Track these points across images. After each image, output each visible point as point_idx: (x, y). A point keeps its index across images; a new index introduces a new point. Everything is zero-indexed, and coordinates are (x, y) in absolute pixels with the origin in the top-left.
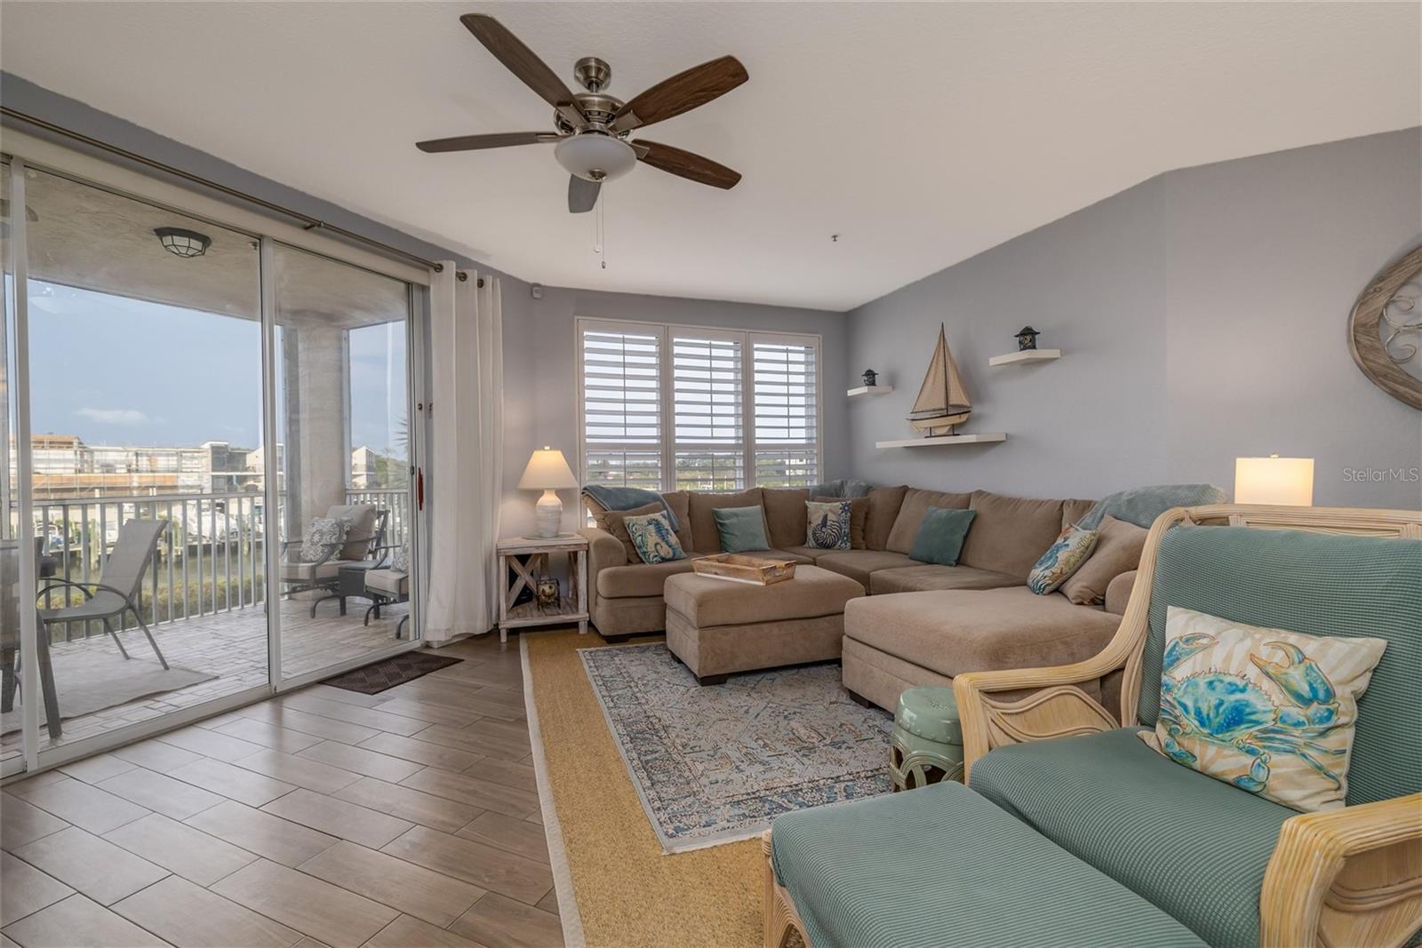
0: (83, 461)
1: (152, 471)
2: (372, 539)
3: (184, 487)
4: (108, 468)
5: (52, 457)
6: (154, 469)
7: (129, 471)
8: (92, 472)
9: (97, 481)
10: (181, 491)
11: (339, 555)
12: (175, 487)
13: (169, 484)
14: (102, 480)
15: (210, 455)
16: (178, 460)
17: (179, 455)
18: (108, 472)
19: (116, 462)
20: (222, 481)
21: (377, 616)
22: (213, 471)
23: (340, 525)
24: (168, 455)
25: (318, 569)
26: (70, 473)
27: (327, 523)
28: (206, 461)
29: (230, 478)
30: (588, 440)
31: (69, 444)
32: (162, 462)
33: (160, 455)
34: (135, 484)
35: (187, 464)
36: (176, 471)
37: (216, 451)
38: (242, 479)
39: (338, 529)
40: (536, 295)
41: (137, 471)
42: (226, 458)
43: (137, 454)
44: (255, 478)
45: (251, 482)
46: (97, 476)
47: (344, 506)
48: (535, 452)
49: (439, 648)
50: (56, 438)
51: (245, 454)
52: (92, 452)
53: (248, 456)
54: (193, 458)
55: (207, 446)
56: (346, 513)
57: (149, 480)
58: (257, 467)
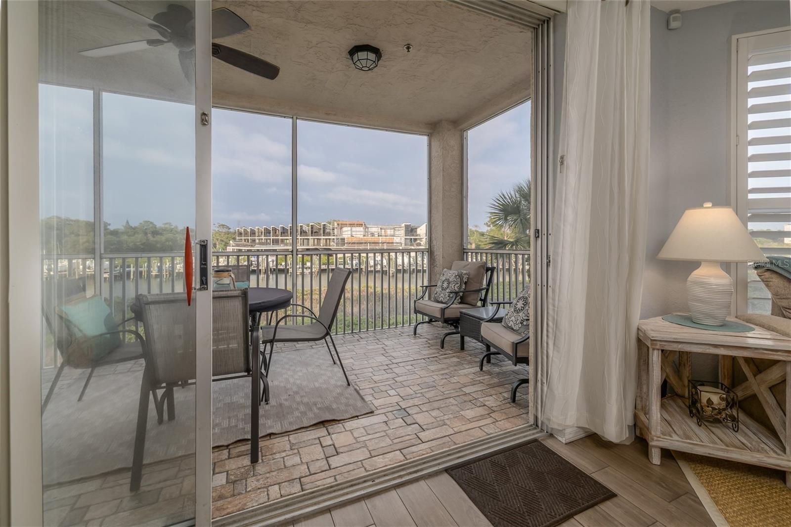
0: (365, 232)
1: (386, 236)
2: (483, 289)
3: (395, 243)
4: (373, 235)
5: (357, 230)
6: (386, 235)
7: (379, 236)
8: (368, 236)
9: (369, 240)
10: (395, 244)
11: (460, 300)
12: (393, 243)
13: (391, 241)
14: (370, 239)
15: (404, 229)
16: (394, 231)
17: (394, 229)
18: (372, 236)
19: (375, 232)
20: (409, 241)
21: (489, 361)
22: (405, 236)
23: (460, 276)
24: (391, 229)
25: (447, 311)
26: (362, 236)
27: (451, 274)
28: (402, 232)
29: (411, 239)
30: (751, 196)
31: (361, 225)
32: (389, 232)
33: (388, 229)
34: (380, 242)
35: (397, 233)
36: (393, 236)
37: (407, 227)
38: (415, 240)
39: (459, 280)
40: (674, 25)
41: (381, 236)
42: (411, 231)
43: (381, 229)
44: (420, 239)
45: (419, 241)
46: (369, 238)
47: (462, 262)
48: (686, 211)
49: (566, 444)
50: (359, 223)
51: (416, 228)
52: (368, 228)
53: (418, 229)
54: (399, 230)
55: (403, 225)
56: (465, 266)
57: (385, 239)
58: (421, 234)
